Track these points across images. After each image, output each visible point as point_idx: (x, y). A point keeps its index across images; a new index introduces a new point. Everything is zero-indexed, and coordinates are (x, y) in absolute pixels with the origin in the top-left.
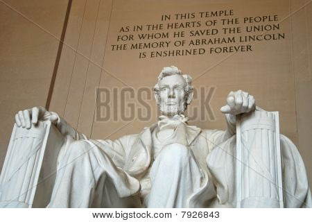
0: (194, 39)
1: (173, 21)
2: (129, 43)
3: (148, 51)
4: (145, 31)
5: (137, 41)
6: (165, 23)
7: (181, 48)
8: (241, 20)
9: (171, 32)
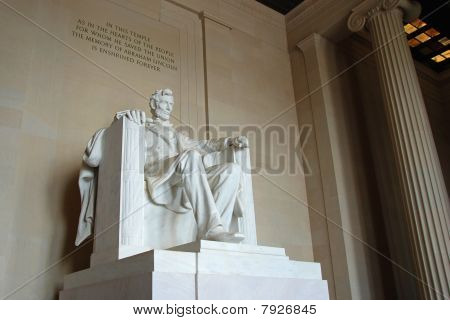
0: (128, 49)
1: (114, 29)
2: (85, 35)
3: (99, 46)
4: (95, 29)
5: (90, 35)
6: (109, 29)
7: (119, 53)
8: (154, 47)
9: (113, 38)
